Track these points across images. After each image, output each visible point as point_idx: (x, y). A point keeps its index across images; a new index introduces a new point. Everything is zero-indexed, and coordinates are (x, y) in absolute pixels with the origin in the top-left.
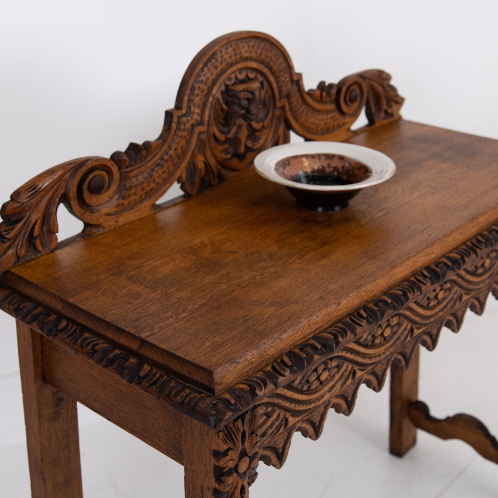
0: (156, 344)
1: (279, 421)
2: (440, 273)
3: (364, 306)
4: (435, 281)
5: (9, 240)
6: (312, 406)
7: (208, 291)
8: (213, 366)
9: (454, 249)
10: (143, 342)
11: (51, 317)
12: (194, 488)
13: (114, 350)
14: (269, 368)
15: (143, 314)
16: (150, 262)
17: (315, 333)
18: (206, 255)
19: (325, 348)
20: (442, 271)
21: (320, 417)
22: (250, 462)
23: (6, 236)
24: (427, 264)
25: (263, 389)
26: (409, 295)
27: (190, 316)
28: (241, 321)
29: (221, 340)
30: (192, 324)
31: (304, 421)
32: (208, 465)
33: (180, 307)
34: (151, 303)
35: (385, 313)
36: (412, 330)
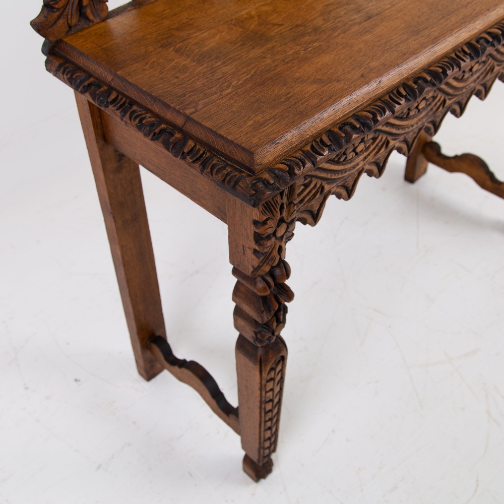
0: (200, 121)
1: (316, 190)
2: (480, 49)
3: (404, 83)
4: (474, 57)
5: (58, 9)
6: (346, 174)
7: (253, 65)
8: (254, 147)
9: (495, 24)
10: (188, 118)
11: (102, 89)
12: (236, 246)
13: (161, 125)
14: (308, 148)
15: (189, 90)
16: (198, 33)
17: (355, 112)
18: (252, 27)
19: (364, 127)
20: (482, 47)
21: (353, 182)
22: (288, 227)
23: (54, 6)
24: (468, 40)
25: (302, 168)
26: (448, 72)
27: (234, 93)
28: (283, 99)
29: (263, 120)
30: (235, 101)
31: (339, 186)
32: (249, 231)
33: (225, 83)
34: (197, 77)
35: (423, 91)
36: (444, 101)
